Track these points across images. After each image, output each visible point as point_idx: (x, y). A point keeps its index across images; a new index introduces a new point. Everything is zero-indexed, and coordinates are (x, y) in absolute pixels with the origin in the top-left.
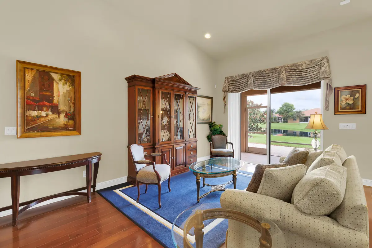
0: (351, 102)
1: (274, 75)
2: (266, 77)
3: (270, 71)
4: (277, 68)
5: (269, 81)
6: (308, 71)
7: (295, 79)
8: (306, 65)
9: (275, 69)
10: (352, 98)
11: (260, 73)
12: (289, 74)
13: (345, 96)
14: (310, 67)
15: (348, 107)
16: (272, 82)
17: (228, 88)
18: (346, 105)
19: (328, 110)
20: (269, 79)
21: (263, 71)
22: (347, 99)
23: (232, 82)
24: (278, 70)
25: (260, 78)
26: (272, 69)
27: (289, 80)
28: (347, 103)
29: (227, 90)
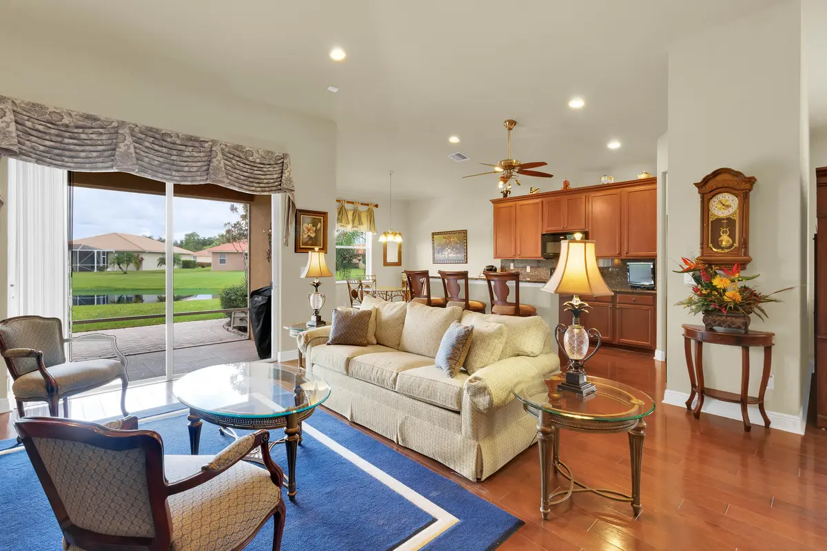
0: (313, 235)
1: (196, 154)
2: (175, 152)
3: (182, 139)
4: (202, 139)
5: (185, 164)
6: (264, 169)
7: (242, 178)
8: (260, 157)
9: (196, 140)
10: (314, 228)
11: (157, 136)
12: (229, 163)
13: (306, 225)
14: (267, 162)
15: (310, 242)
16: (192, 170)
17: (19, 142)
18: (307, 239)
19: (287, 245)
20: (185, 159)
21: (164, 132)
22: (309, 230)
23: (41, 128)
24: (206, 145)
25: (157, 148)
26: (191, 139)
27: (229, 177)
28: (309, 236)
29: (15, 148)
